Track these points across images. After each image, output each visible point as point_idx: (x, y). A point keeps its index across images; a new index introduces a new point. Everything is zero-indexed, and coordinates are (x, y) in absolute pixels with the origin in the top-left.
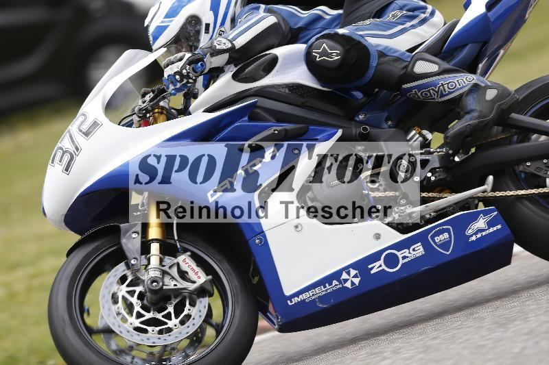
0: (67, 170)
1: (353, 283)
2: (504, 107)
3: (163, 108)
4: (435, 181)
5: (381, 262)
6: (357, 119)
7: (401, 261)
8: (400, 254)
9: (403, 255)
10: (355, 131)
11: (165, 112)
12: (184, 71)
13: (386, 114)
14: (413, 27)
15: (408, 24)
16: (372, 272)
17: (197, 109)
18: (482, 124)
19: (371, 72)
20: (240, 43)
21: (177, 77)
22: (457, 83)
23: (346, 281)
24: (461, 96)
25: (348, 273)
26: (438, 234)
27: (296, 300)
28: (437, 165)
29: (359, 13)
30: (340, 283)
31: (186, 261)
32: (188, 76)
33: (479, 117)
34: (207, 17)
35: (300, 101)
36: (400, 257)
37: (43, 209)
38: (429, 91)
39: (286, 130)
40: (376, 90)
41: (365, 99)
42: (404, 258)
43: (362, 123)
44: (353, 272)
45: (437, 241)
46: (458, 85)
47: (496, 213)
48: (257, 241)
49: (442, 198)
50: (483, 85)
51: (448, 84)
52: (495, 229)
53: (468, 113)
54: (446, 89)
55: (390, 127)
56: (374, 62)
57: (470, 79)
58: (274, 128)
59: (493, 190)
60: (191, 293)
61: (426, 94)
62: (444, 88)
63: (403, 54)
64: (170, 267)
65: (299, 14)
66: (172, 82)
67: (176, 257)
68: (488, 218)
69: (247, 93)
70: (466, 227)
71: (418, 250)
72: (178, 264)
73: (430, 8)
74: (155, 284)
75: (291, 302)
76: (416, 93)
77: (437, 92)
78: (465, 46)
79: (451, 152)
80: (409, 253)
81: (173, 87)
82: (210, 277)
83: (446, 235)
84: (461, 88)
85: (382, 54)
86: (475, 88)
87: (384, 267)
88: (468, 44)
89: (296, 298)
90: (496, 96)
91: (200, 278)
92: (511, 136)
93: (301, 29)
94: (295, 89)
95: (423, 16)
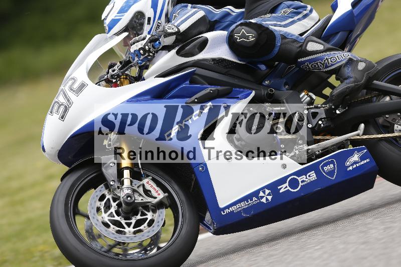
0: (62, 117)
1: (267, 199)
2: (371, 75)
3: (127, 75)
4: (323, 127)
5: (287, 184)
6: (264, 84)
7: (301, 184)
8: (300, 179)
9: (302, 180)
10: (264, 92)
11: (128, 78)
12: (147, 47)
13: (285, 81)
14: (299, 20)
15: (296, 18)
16: (281, 191)
17: (149, 76)
18: (356, 87)
19: (276, 50)
20: (183, 28)
21: (141, 51)
22: (337, 58)
23: (262, 197)
24: (340, 67)
25: (264, 192)
26: (326, 165)
27: (227, 211)
28: (324, 116)
29: (257, 11)
30: (258, 199)
31: (149, 183)
32: (149, 51)
33: (354, 82)
34: (149, 13)
35: (225, 70)
36: (300, 181)
37: (43, 146)
38: (317, 64)
39: (218, 90)
40: (277, 63)
41: (268, 70)
42: (303, 182)
43: (268, 86)
44: (267, 191)
45: (325, 170)
46: (338, 59)
47: (366, 150)
48: (200, 168)
49: (328, 139)
50: (355, 59)
51: (331, 58)
52: (365, 161)
53: (346, 79)
54: (330, 62)
55: (287, 90)
56: (278, 43)
57: (346, 55)
58: (210, 89)
59: (364, 134)
60: (154, 205)
61: (315, 66)
62: (328, 62)
63: (298, 37)
64: (138, 187)
65: (214, 12)
66: (137, 56)
67: (141, 180)
68: (361, 154)
69: (187, 64)
70: (345, 160)
71: (313, 176)
72: (143, 185)
73: (309, 7)
74: (129, 198)
75: (224, 212)
76: (308, 65)
77: (323, 64)
78: (338, 33)
79: (333, 107)
80: (306, 178)
81: (138, 59)
82: (166, 194)
83: (332, 166)
84: (340, 61)
85: (284, 37)
86: (350, 61)
87: (289, 188)
88: (339, 32)
89: (227, 210)
90: (365, 68)
91: (160, 195)
92: (372, 97)
93: (216, 22)
94: (220, 62)
95: (305, 12)
